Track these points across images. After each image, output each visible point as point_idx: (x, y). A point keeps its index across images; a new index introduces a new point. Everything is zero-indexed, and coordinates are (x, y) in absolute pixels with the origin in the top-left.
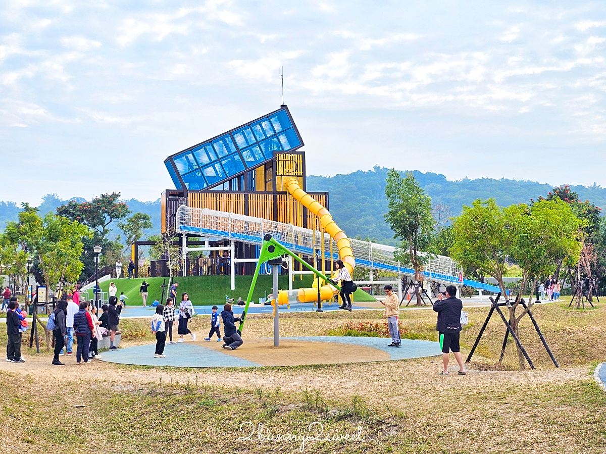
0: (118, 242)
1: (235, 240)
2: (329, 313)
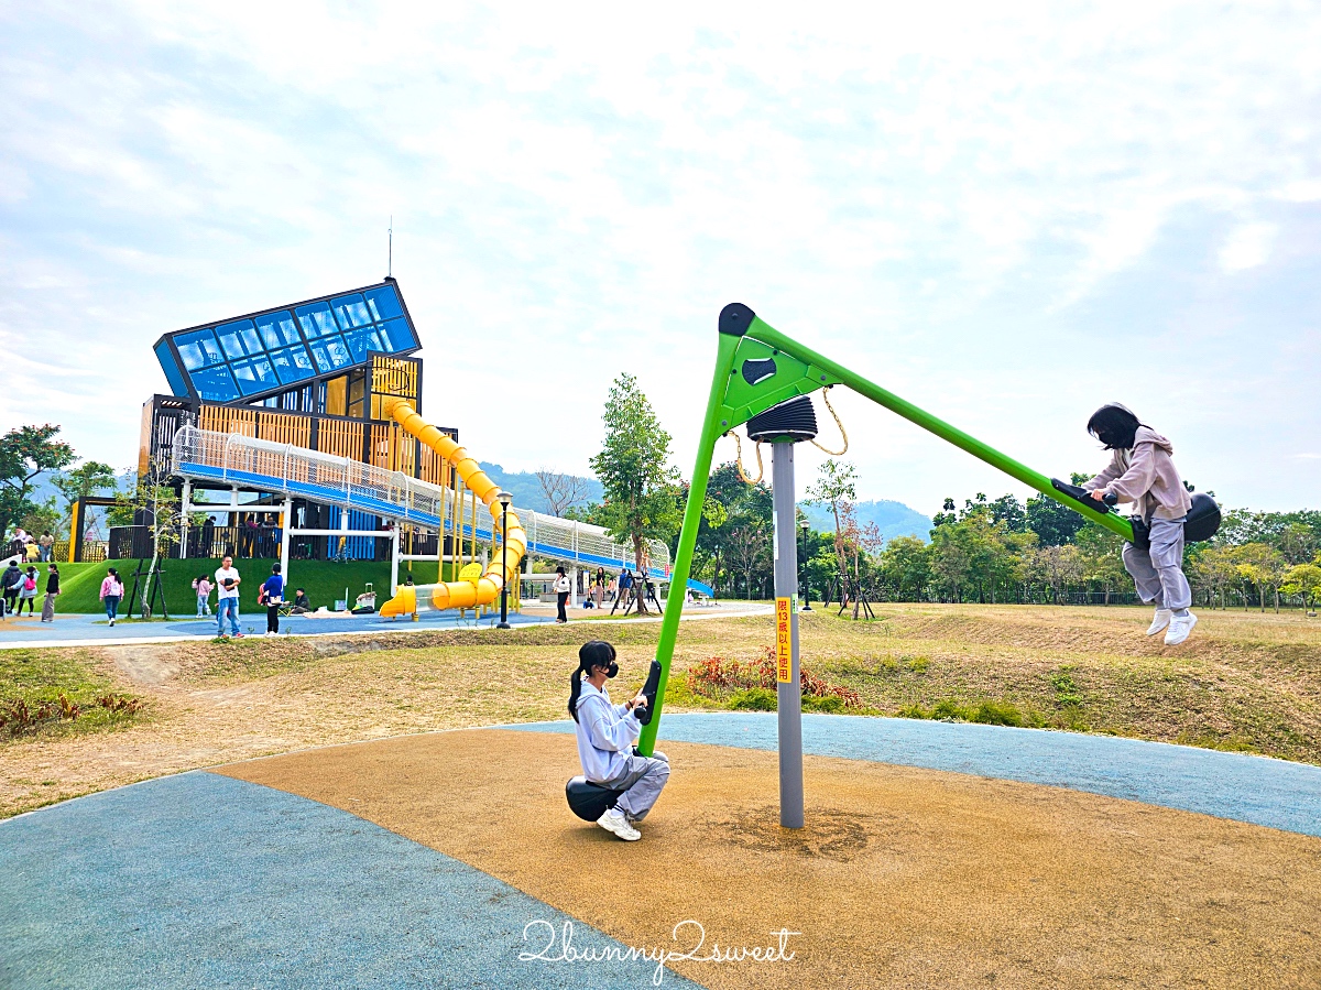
0: (51, 507)
1: (293, 493)
2: (525, 630)
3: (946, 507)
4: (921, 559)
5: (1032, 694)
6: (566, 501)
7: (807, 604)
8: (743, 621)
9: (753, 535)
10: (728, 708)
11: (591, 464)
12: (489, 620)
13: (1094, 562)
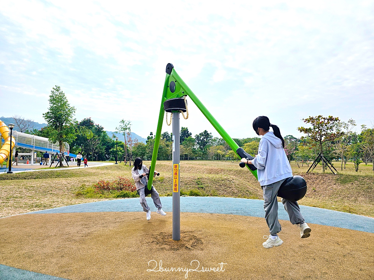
2: (19, 173)
3: (150, 134)
4: (144, 149)
5: (192, 186)
6: (25, 128)
7: (116, 162)
8: (98, 168)
9: (95, 141)
10: (114, 197)
11: (43, 116)
12: (4, 170)
13: (186, 149)
